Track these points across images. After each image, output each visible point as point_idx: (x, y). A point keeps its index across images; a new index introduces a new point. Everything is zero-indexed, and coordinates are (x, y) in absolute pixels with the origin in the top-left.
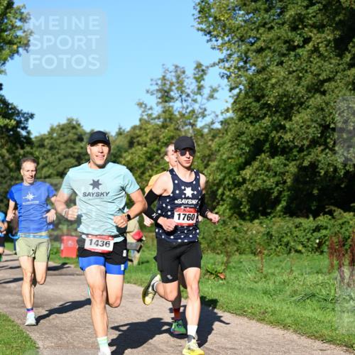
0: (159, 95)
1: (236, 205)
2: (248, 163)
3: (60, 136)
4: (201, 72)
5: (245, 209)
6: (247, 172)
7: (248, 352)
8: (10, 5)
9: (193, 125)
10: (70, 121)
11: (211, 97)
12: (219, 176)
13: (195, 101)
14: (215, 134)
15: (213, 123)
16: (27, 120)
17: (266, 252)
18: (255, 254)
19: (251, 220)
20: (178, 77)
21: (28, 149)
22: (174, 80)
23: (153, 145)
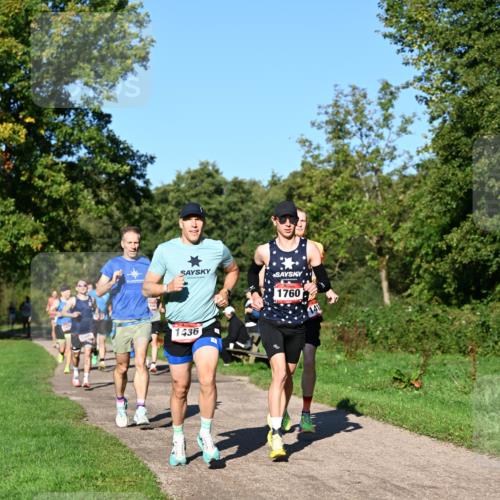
0: (330, 129)
1: (437, 284)
2: (455, 223)
3: (190, 187)
4: (389, 94)
5: (450, 289)
6: (454, 237)
7: (454, 492)
8: (122, 5)
9: (377, 171)
10: (204, 165)
11: (403, 130)
12: (414, 243)
13: (380, 136)
14: (408, 183)
15: (405, 167)
16: (145, 165)
17: (480, 350)
18: (464, 353)
19: (460, 305)
20: (356, 103)
21: (146, 205)
22: (351, 107)
23: (320, 199)
